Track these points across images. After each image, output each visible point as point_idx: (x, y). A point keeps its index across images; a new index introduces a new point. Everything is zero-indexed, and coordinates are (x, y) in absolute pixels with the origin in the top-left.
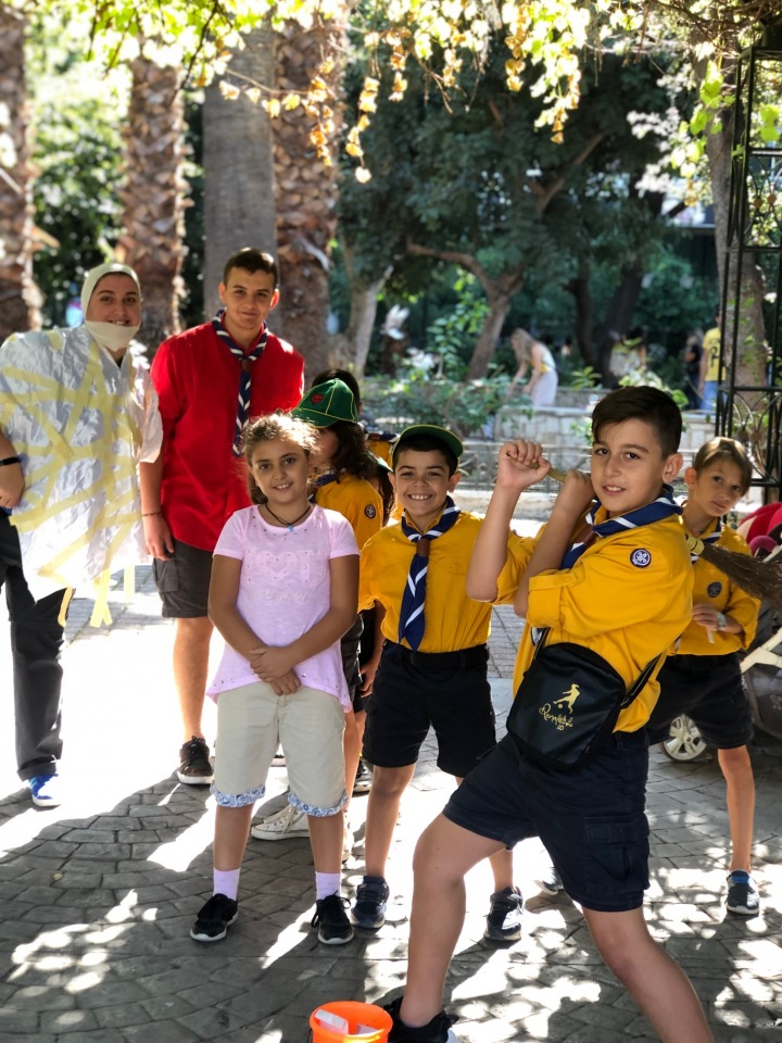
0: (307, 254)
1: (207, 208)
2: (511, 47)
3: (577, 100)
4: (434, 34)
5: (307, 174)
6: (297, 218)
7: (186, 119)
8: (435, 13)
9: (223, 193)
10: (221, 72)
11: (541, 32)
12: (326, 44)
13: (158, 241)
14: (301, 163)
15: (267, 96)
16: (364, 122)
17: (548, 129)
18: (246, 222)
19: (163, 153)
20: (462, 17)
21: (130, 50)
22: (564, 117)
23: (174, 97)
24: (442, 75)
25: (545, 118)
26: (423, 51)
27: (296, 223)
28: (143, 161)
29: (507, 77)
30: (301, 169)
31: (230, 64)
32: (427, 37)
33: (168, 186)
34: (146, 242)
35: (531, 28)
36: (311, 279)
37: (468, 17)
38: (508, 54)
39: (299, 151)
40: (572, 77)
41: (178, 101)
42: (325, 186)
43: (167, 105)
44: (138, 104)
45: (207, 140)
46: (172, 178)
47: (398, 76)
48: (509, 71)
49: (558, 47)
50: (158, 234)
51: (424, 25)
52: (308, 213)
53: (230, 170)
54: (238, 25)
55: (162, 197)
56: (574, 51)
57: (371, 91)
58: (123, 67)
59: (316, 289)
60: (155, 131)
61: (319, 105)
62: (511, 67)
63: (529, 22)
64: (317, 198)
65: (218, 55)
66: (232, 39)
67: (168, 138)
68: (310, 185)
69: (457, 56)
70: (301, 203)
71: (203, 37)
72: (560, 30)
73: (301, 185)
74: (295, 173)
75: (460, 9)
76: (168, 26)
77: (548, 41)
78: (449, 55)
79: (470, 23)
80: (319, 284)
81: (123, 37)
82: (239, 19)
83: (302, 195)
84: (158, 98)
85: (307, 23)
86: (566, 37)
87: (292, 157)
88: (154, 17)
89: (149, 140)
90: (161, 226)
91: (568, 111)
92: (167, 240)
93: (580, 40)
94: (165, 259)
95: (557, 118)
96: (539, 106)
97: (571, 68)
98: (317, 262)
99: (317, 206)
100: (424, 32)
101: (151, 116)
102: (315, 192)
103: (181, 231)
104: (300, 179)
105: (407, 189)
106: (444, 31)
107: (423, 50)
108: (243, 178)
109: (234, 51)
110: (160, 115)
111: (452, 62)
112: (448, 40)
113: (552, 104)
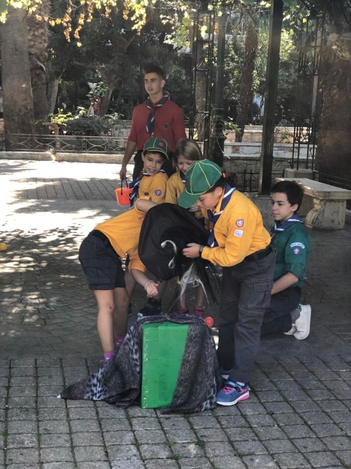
0: (38, 65)
2: (125, 5)
3: (145, 22)
5: (36, 33)
6: (33, 51)
10: (35, 11)
14: (34, 29)
15: (50, 19)
16: (80, 28)
17: (136, 30)
18: (18, 53)
22: (141, 27)
24: (105, 15)
25: (135, 27)
26: (98, 7)
27: (33, 52)
29: (123, 15)
30: (34, 31)
31: (37, 8)
36: (39, 75)
38: (124, 8)
39: (33, 24)
40: (143, 15)
42: (43, 38)
47: (90, 14)
48: (124, 13)
49: (139, 5)
52: (37, 49)
56: (144, 7)
57: (83, 18)
59: (41, 79)
61: (67, 23)
64: (41, 43)
68: (38, 38)
69: (109, 8)
70: (34, 45)
73: (34, 38)
74: (32, 33)
77: (136, 4)
78: (107, 8)
80: (42, 77)
83: (35, 41)
86: (142, 3)
87: (30, 26)
91: (142, 25)
93: (146, 4)
95: (139, 27)
96: (133, 23)
97: (143, 11)
98: (41, 68)
99: (41, 46)
102: (40, 41)
104: (34, 35)
111: (108, 11)
112: (106, 3)
113: (137, 23)
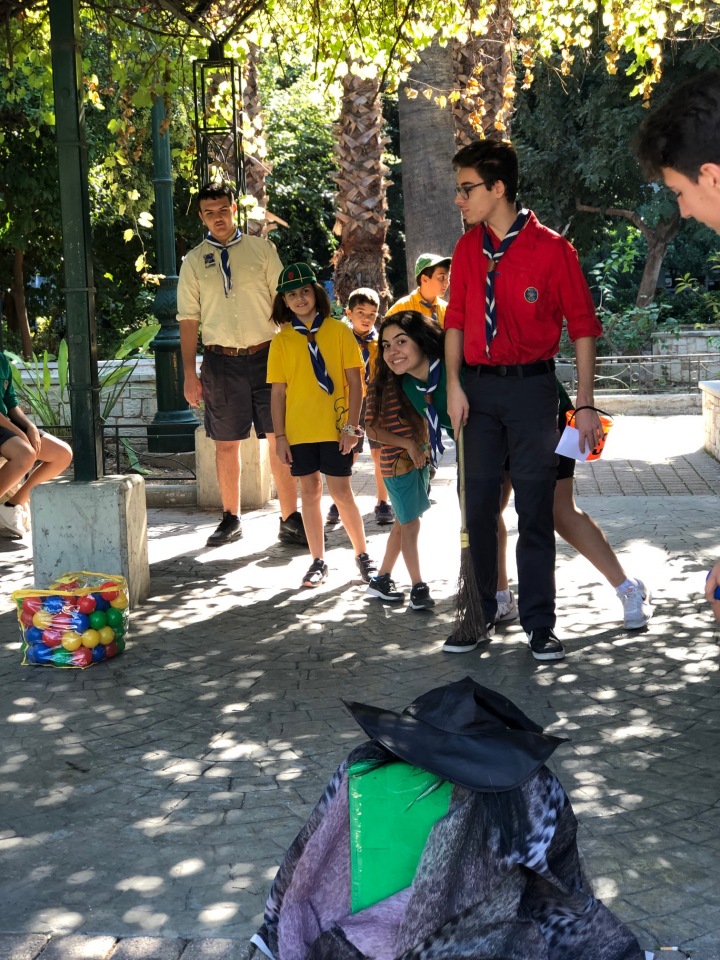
1: (405, 185)
2: (610, 43)
3: (659, 76)
4: (553, 39)
7: (384, 116)
8: (553, 24)
9: (417, 171)
10: (405, 80)
11: (632, 29)
12: (478, 54)
13: (367, 215)
15: (437, 94)
16: (506, 107)
17: (639, 97)
18: (435, 193)
19: (368, 144)
20: (573, 25)
21: (342, 70)
22: (651, 89)
23: (374, 99)
24: (560, 68)
25: (637, 90)
26: (545, 52)
28: (352, 151)
29: (607, 64)
31: (411, 75)
32: (549, 42)
33: (373, 171)
34: (357, 218)
35: (624, 27)
37: (577, 24)
38: (607, 50)
40: (656, 60)
41: (378, 101)
43: (370, 105)
44: (348, 106)
45: (402, 131)
46: (377, 164)
47: (528, 71)
48: (608, 60)
49: (644, 40)
50: (368, 210)
51: (546, 33)
53: (421, 152)
54: (415, 46)
55: (370, 180)
56: (657, 41)
57: (512, 83)
58: (338, 83)
60: (361, 127)
61: (474, 97)
62: (609, 57)
63: (622, 24)
65: (402, 69)
66: (411, 57)
67: (372, 132)
69: (571, 53)
71: (391, 57)
72: (646, 27)
75: (572, 19)
76: (367, 51)
77: (637, 35)
78: (565, 53)
79: (579, 28)
81: (337, 62)
82: (416, 41)
84: (363, 100)
85: (463, 39)
86: (650, 32)
88: (357, 46)
89: (357, 134)
90: (369, 204)
91: (652, 85)
92: (375, 215)
93: (661, 33)
94: (373, 230)
95: (646, 90)
96: (632, 81)
97: (655, 53)
100: (546, 38)
101: (357, 115)
103: (385, 206)
105: (575, 158)
106: (560, 35)
107: (546, 50)
108: (432, 158)
109: (413, 65)
110: (365, 114)
111: (567, 57)
112: (563, 43)
113: (642, 80)
